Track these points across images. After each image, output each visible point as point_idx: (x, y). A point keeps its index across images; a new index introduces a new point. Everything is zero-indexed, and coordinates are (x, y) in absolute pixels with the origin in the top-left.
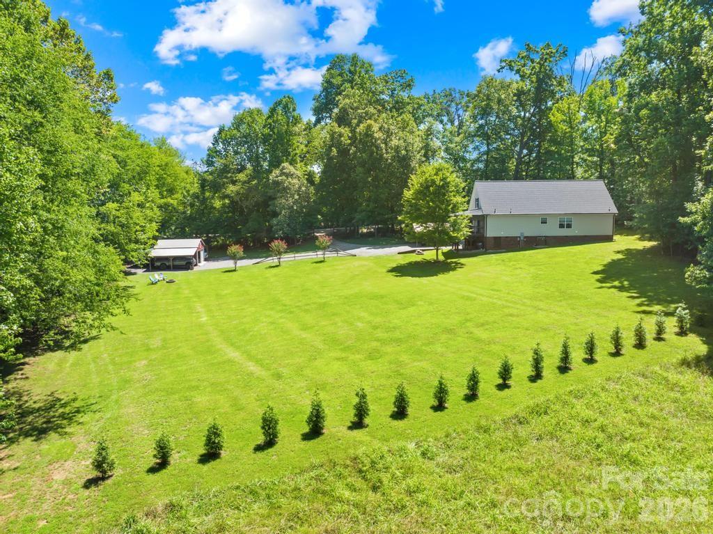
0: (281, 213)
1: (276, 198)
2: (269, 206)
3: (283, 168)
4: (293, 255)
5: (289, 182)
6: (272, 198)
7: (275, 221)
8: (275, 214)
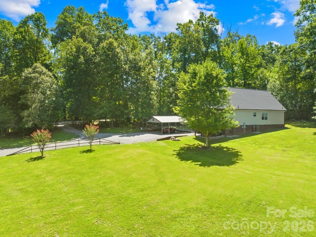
0: (31, 107)
1: (27, 93)
2: (19, 99)
3: (36, 67)
4: (54, 145)
5: (42, 79)
6: (23, 92)
7: (26, 113)
8: (26, 107)
